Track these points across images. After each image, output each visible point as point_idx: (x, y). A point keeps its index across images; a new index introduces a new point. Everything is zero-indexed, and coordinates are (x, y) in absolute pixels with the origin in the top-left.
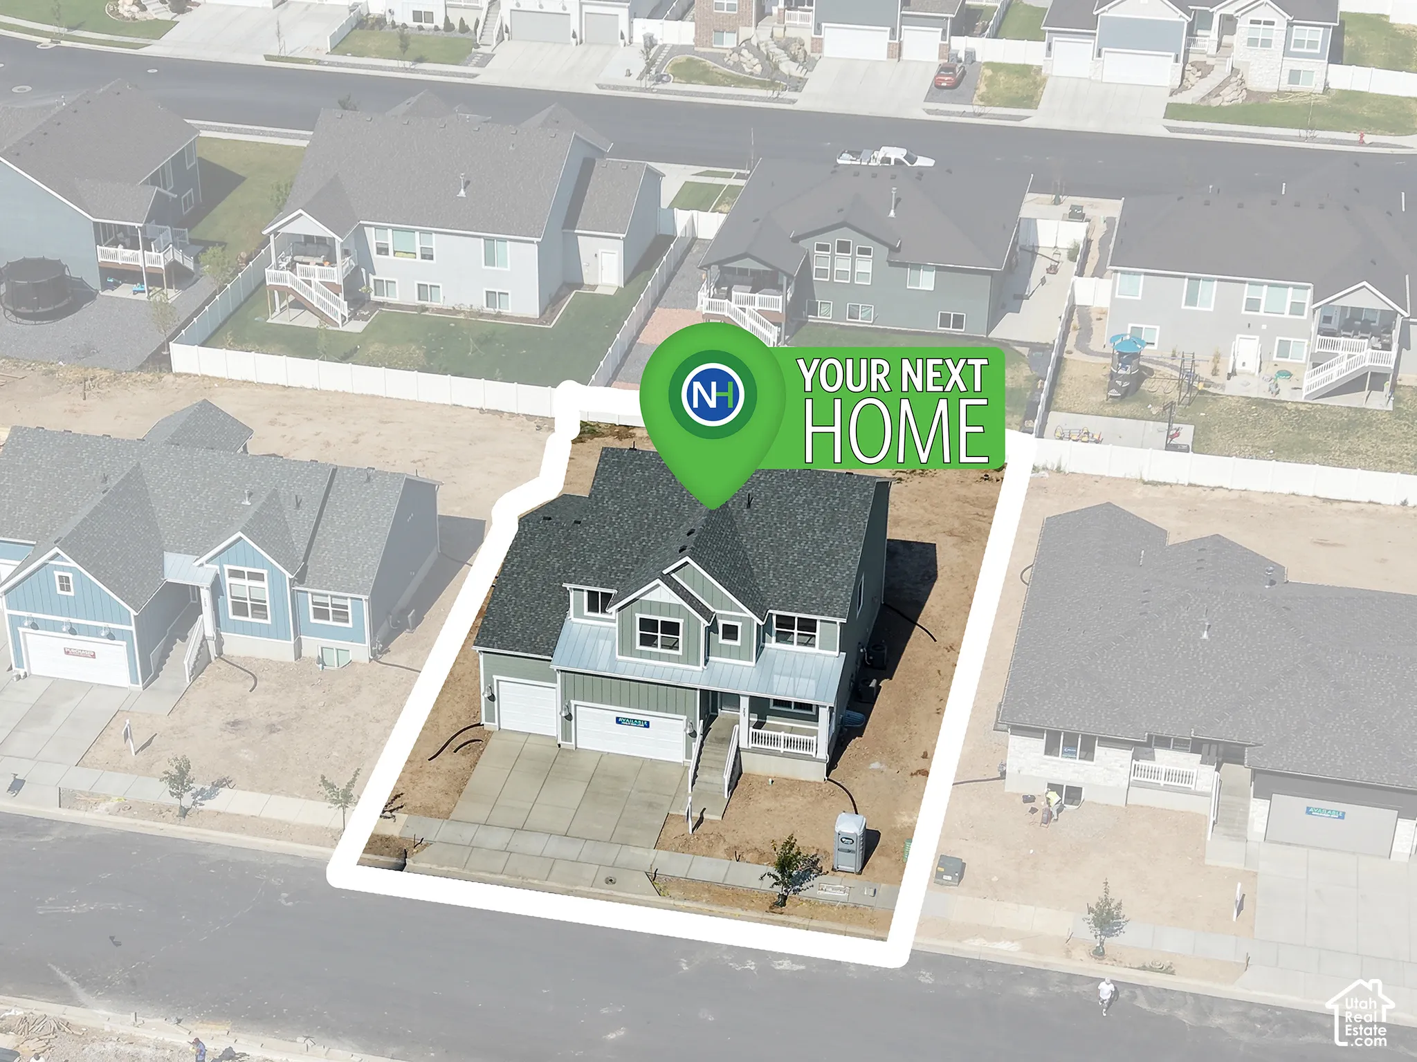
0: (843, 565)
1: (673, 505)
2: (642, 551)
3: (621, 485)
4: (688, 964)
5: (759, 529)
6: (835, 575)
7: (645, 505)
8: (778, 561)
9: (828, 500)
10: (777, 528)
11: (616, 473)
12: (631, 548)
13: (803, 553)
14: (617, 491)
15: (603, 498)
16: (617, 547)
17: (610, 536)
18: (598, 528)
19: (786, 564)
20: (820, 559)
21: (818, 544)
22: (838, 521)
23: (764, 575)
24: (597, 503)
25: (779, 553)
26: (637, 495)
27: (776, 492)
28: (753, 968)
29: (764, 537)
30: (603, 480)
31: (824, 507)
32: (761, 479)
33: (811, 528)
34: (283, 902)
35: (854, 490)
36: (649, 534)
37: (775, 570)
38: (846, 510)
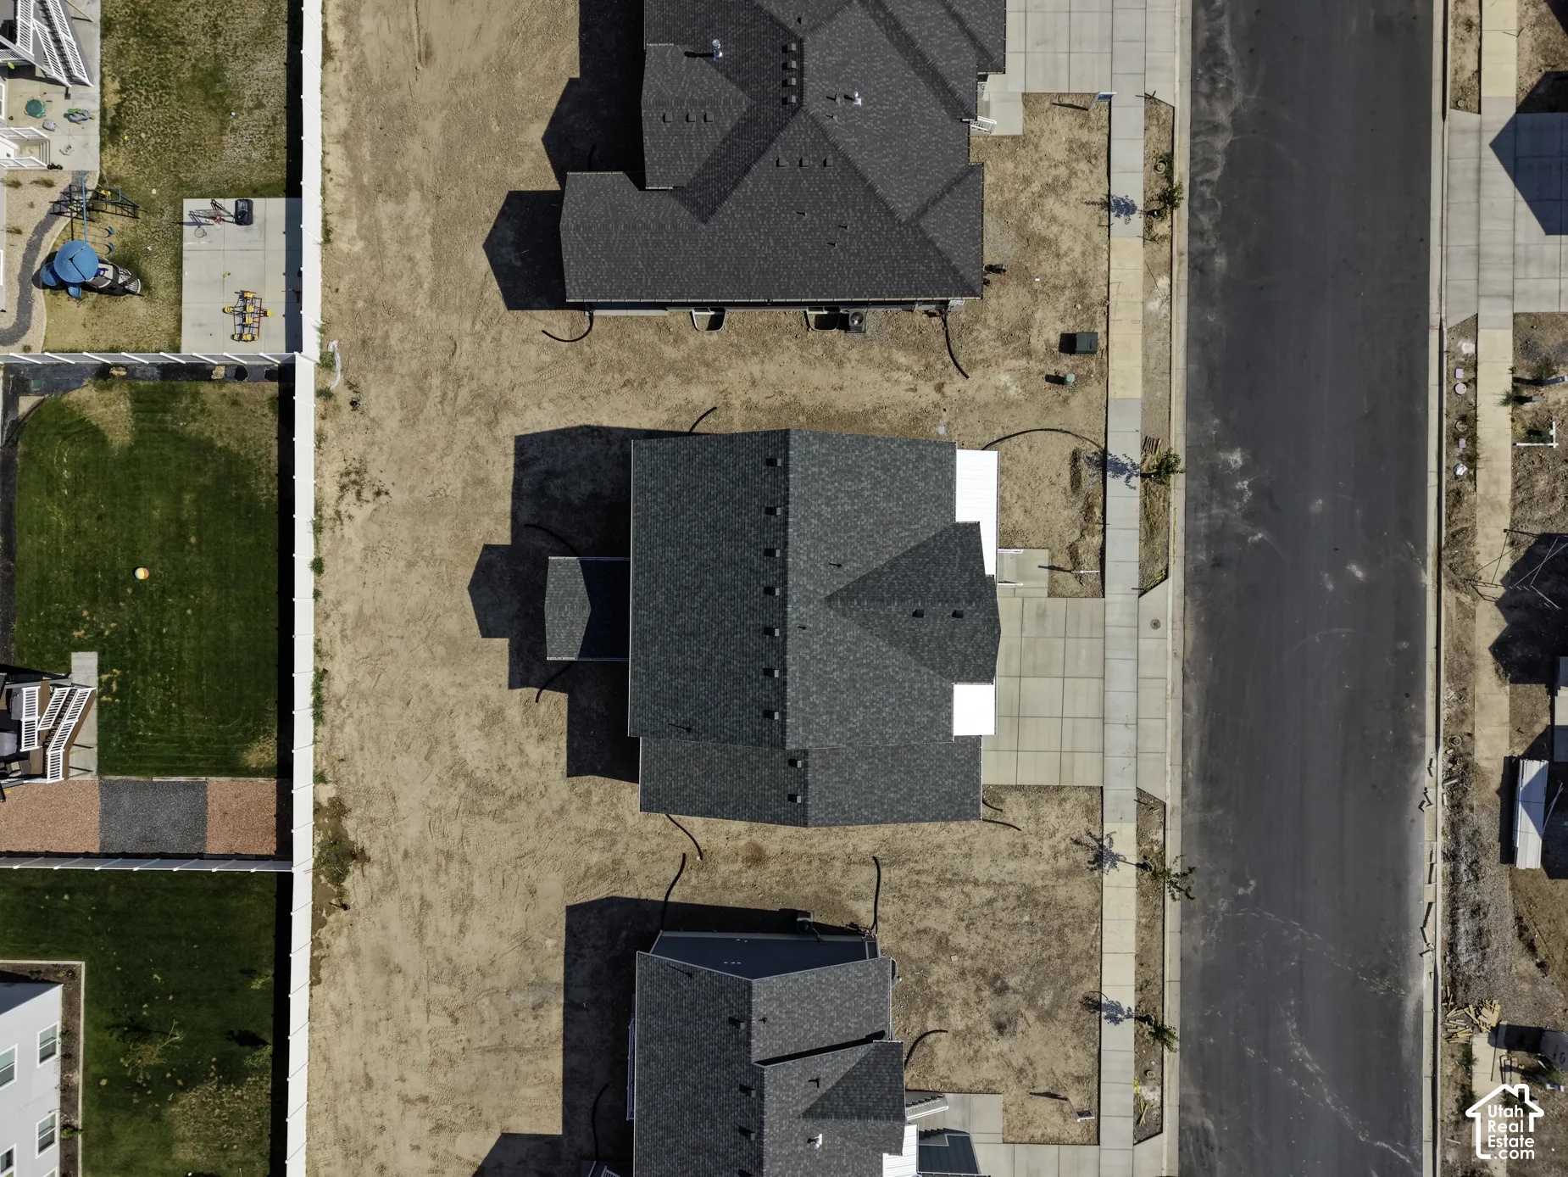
0: (896, 453)
1: (849, 650)
2: (906, 669)
3: (831, 713)
4: (1254, 534)
5: (865, 549)
6: (908, 459)
7: (854, 681)
8: (900, 522)
9: (823, 480)
10: (863, 530)
11: (818, 724)
12: (904, 681)
13: (887, 497)
14: (839, 716)
15: (850, 730)
16: (904, 697)
17: (894, 709)
18: (885, 724)
19: (902, 513)
20: (893, 477)
21: (877, 483)
22: (847, 465)
23: (916, 534)
24: (858, 735)
25: (891, 523)
26: (842, 693)
27: (820, 539)
28: (1246, 482)
29: (874, 542)
30: (827, 736)
31: (833, 483)
32: (805, 558)
33: (858, 494)
34: (1250, 890)
35: (808, 452)
36: (886, 667)
37: (910, 523)
38: (833, 458)
